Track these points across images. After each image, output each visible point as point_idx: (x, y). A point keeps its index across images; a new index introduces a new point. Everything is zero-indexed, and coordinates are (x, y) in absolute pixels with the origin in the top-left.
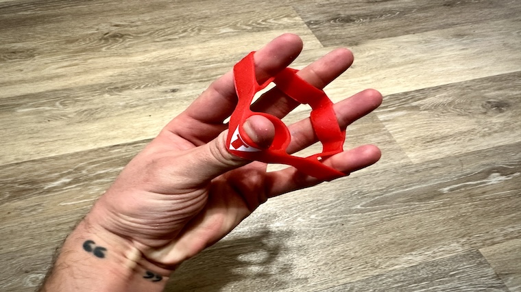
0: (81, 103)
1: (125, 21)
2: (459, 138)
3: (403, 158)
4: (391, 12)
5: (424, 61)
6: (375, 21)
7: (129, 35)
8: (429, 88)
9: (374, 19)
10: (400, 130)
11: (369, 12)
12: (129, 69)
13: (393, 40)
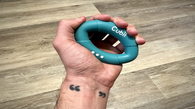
0: (31, 73)
1: (49, 36)
2: (183, 86)
3: (162, 96)
4: (150, 31)
5: (165, 51)
6: (144, 35)
7: (50, 42)
8: (168, 64)
9: (144, 34)
10: (159, 83)
11: (142, 31)
12: (50, 57)
13: (152, 42)
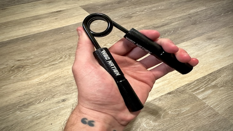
1: (23, 57)
9: (162, 36)
